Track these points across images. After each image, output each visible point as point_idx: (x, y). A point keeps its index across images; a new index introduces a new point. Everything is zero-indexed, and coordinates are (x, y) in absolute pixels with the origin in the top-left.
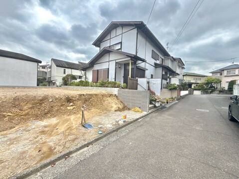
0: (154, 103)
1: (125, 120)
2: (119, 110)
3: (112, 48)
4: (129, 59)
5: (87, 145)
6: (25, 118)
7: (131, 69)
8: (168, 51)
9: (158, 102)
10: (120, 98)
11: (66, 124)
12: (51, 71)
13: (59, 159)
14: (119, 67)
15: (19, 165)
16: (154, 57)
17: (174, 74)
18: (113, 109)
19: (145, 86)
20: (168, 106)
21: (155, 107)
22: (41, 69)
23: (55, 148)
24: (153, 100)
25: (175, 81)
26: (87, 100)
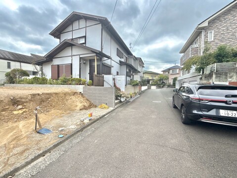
0: (119, 98)
1: (90, 118)
2: (85, 108)
3: (75, 41)
4: (94, 54)
7: (97, 65)
8: (130, 50)
9: (123, 97)
10: (86, 96)
11: (12, 134)
14: (84, 63)
16: (119, 54)
17: (136, 71)
18: (78, 108)
19: (111, 83)
21: (121, 102)
24: (119, 96)
25: (137, 78)
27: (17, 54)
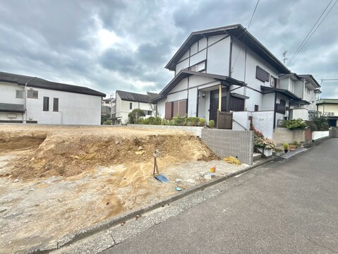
0: (261, 150)
1: (213, 174)
2: (203, 159)
3: (192, 70)
4: (219, 83)
5: (162, 204)
6: (91, 162)
7: (222, 98)
9: (268, 149)
10: (205, 142)
11: (135, 174)
12: (115, 106)
13: (130, 217)
14: (203, 97)
15: (88, 217)
17: (297, 102)
18: (195, 157)
19: (246, 124)
20: (287, 156)
21: (263, 157)
22: (105, 105)
23: (124, 203)
24: (259, 146)
25: (300, 115)
26: (160, 144)
27: (137, 94)
